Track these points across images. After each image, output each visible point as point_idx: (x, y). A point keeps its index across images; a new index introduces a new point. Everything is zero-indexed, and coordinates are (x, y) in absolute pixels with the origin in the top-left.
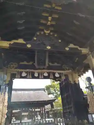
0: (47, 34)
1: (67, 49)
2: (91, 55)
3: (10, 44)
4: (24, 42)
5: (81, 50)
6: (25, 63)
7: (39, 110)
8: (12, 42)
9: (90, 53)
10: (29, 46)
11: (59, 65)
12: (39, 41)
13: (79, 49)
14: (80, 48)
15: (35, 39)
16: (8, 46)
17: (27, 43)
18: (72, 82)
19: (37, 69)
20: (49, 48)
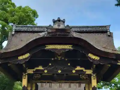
0: (59, 59)
1: (74, 71)
4: (43, 69)
5: (85, 72)
10: (46, 71)
15: (50, 64)
16: (32, 73)
20: (60, 72)
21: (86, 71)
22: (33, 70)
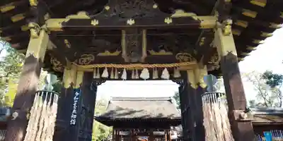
1: (168, 21)
2: (220, 30)
3: (63, 23)
4: (87, 17)
5: (199, 21)
6: (107, 53)
7: (162, 133)
8: (66, 20)
9: (219, 24)
10: (95, 23)
11: (169, 53)
12: (115, 11)
13: (196, 18)
14: (198, 15)
15: (107, 8)
16: (60, 26)
17: (93, 19)
18: (194, 86)
19: (127, 63)
20: (131, 22)
21: (200, 18)
22: (62, 20)
